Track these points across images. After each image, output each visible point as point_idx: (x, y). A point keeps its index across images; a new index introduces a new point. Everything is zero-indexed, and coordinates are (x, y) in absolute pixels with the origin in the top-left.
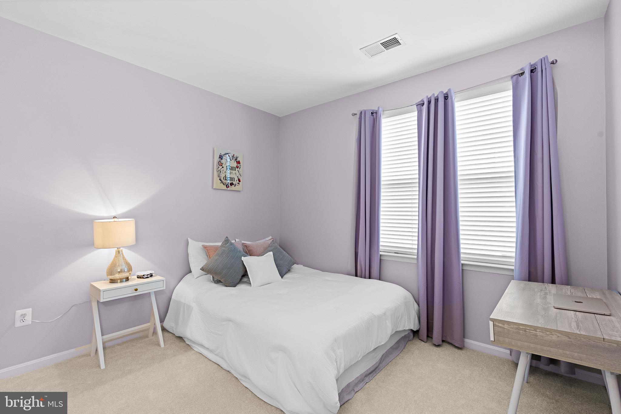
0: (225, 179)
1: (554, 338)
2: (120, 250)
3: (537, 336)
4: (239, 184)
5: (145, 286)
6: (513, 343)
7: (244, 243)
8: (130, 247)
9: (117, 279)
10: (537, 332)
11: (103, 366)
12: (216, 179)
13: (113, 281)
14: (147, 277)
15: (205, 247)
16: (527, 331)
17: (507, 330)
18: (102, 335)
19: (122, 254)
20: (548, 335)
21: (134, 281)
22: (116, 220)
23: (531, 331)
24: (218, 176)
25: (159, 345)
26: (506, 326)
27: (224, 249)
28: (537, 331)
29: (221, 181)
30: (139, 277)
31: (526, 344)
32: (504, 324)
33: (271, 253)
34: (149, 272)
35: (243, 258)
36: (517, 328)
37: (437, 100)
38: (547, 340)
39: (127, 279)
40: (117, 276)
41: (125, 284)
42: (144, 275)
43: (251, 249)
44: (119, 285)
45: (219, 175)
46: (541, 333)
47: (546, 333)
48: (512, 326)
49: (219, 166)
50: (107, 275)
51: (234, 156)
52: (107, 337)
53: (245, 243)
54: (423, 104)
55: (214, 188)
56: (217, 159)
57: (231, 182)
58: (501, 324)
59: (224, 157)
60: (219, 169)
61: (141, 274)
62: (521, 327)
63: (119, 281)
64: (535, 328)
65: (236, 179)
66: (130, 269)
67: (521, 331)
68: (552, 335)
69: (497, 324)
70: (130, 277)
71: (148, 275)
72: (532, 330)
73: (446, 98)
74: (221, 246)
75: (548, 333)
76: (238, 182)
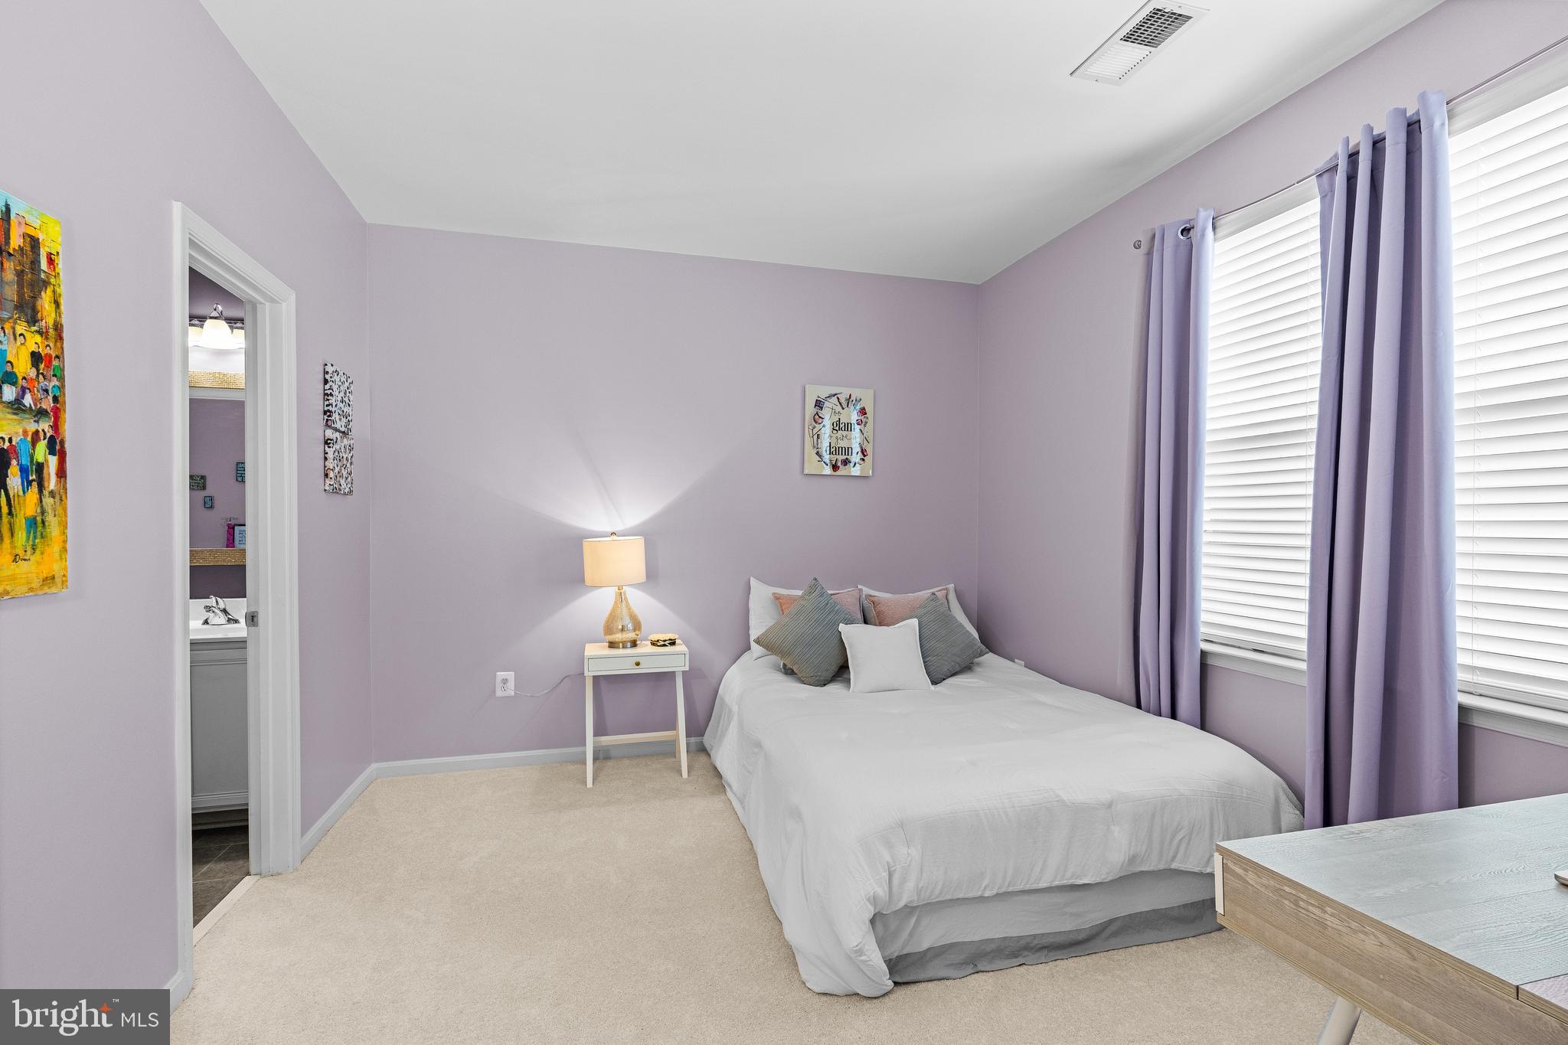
0: (828, 452)
1: (1369, 944)
2: (622, 591)
3: (1325, 926)
4: (863, 460)
5: (650, 659)
6: (1267, 933)
7: (870, 596)
8: (638, 586)
9: (618, 643)
10: (1327, 915)
11: (590, 784)
12: (810, 452)
13: (612, 645)
14: (664, 645)
15: (777, 598)
16: (1301, 903)
17: (1255, 890)
18: (596, 734)
19: (626, 598)
20: (1355, 931)
21: (645, 648)
22: (615, 537)
23: (1310, 908)
24: (814, 447)
25: (680, 772)
26: (1251, 877)
27: (803, 603)
28: (1325, 912)
29: (820, 456)
30: (654, 644)
31: (1297, 944)
32: (1246, 870)
33: (915, 622)
34: (668, 636)
35: (842, 627)
36: (1277, 890)
37: (1378, 144)
38: (1352, 947)
39: (634, 644)
40: (618, 637)
41: (629, 651)
42: (658, 641)
43: (883, 608)
44: (620, 652)
45: (816, 445)
46: (1336, 921)
47: (1349, 923)
48: (1264, 881)
49: (814, 423)
50: (606, 634)
51: (850, 398)
52: (606, 740)
53: (874, 596)
54: (1333, 169)
55: (806, 472)
56: (810, 409)
57: (844, 457)
58: (1241, 867)
59: (827, 404)
60: (815, 431)
61: (655, 637)
62: (1287, 889)
63: (621, 645)
64: (1323, 901)
65: (856, 449)
66: (637, 626)
67: (1287, 902)
68: (1366, 933)
69: (1231, 865)
70: (638, 642)
71: (665, 641)
72: (1313, 905)
73: (1413, 128)
74: (802, 597)
75: (1354, 925)
76: (860, 455)
